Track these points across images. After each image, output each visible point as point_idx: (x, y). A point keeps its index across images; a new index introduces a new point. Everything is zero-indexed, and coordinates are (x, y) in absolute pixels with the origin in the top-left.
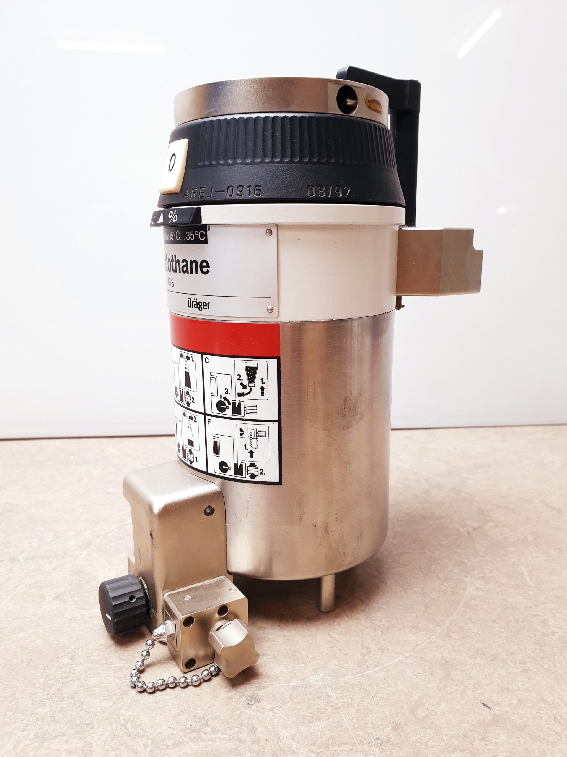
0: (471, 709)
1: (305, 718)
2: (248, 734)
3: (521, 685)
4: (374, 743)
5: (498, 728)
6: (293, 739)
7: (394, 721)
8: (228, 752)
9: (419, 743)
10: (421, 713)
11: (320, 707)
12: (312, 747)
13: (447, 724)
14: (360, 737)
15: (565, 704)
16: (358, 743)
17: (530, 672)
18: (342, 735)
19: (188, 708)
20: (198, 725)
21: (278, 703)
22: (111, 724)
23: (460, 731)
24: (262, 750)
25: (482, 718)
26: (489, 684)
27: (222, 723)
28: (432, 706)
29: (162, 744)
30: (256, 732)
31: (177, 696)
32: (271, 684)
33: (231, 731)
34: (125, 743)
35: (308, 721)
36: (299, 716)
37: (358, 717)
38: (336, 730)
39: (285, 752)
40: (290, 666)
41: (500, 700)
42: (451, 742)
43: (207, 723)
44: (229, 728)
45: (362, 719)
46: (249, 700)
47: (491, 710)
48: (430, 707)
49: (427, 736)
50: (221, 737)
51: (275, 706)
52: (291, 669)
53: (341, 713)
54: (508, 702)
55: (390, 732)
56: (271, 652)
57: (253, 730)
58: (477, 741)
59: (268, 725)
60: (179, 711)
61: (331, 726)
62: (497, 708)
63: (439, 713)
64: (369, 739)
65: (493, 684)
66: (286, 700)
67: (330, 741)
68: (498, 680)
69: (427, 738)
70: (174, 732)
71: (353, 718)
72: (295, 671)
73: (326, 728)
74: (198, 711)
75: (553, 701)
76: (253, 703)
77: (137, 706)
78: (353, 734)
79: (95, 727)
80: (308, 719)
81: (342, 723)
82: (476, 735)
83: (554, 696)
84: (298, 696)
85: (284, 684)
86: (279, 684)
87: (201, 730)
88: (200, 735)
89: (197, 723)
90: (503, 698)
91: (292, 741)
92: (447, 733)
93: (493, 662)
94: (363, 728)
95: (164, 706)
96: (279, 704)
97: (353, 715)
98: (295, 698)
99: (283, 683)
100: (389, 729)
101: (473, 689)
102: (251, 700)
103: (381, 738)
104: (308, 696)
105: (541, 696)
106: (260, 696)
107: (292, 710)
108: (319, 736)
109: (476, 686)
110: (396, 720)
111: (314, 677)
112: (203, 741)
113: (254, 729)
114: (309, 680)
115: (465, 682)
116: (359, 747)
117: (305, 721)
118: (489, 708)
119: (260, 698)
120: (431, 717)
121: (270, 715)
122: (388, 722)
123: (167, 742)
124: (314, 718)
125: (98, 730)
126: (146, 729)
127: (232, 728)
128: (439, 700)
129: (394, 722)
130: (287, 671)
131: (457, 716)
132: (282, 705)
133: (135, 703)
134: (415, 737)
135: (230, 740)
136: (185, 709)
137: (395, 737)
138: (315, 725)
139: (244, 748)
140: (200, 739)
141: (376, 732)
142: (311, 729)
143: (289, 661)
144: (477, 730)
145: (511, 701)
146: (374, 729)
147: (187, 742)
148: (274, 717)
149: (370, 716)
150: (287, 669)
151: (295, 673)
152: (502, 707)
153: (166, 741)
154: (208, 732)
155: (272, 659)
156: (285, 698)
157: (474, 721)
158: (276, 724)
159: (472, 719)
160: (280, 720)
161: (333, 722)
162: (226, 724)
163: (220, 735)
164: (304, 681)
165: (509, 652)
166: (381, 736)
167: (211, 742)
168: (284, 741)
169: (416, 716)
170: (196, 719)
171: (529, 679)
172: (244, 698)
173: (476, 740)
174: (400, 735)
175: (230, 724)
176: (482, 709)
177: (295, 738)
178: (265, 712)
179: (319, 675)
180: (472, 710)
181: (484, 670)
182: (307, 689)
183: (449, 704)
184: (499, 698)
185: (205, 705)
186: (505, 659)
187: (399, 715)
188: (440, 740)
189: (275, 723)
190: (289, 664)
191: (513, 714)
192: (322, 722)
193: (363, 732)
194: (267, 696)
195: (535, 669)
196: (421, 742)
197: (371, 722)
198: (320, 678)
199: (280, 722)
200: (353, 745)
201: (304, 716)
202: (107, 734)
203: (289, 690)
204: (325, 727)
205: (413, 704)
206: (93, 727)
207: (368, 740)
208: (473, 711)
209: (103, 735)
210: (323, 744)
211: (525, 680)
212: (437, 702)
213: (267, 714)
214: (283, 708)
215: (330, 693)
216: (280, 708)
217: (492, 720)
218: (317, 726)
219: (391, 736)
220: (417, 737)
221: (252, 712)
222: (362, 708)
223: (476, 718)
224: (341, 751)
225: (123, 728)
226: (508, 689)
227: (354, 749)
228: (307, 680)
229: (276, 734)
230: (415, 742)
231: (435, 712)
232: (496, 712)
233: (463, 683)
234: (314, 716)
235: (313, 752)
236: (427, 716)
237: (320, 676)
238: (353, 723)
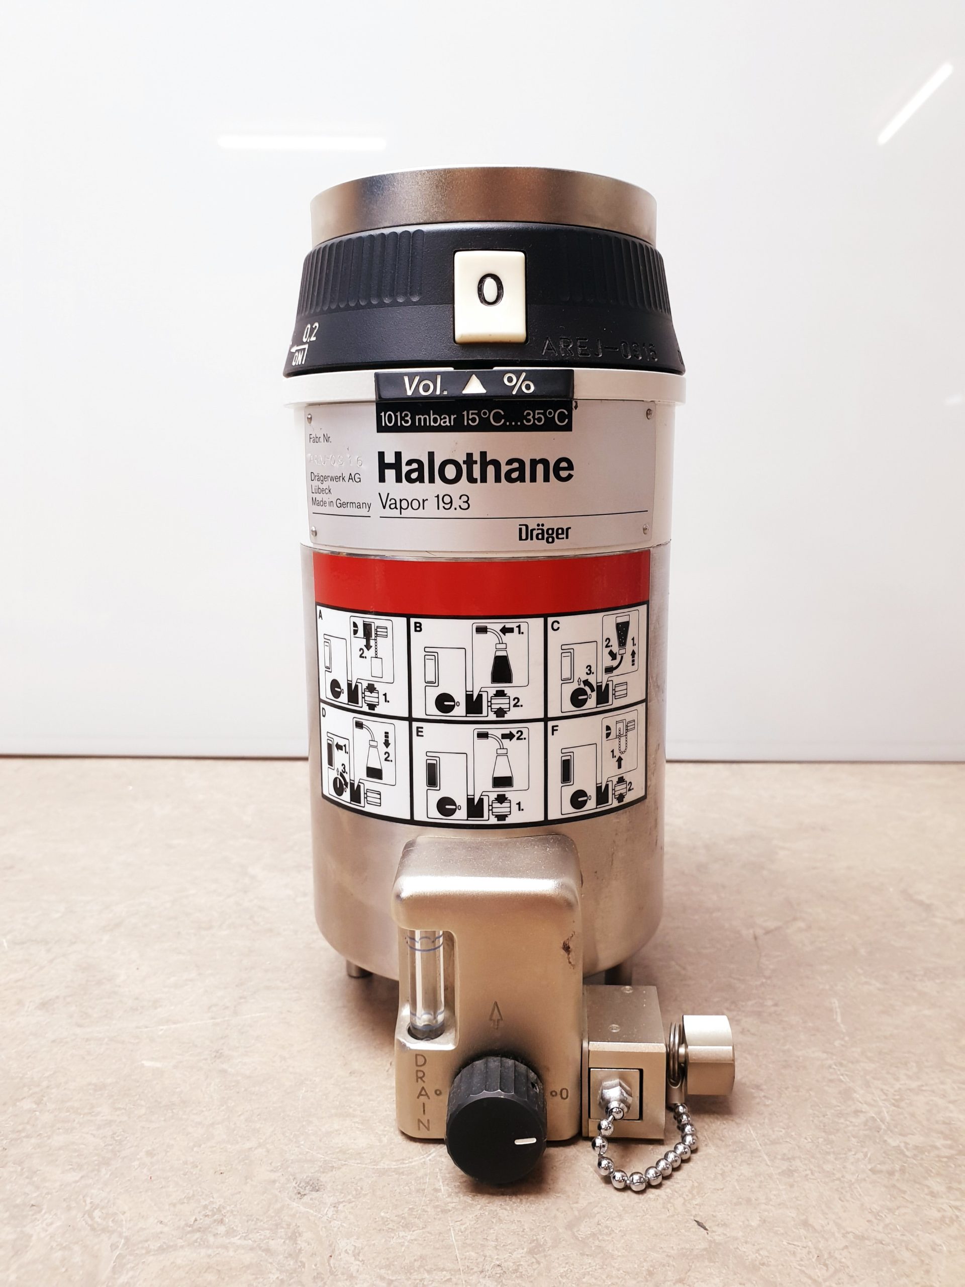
0: (673, 1229)
1: (386, 1223)
2: (284, 1242)
3: (775, 1195)
4: (489, 1272)
5: (712, 1264)
6: (356, 1255)
7: (535, 1238)
8: (242, 1267)
9: (568, 1278)
10: (584, 1229)
11: (415, 1207)
12: (383, 1271)
13: (624, 1251)
14: (470, 1261)
15: (843, 1234)
16: (463, 1270)
17: (796, 1174)
18: (439, 1255)
19: (198, 1193)
20: (208, 1221)
21: (349, 1195)
22: (69, 1208)
23: (645, 1264)
24: (300, 1270)
25: (688, 1246)
26: (718, 1190)
27: (247, 1221)
28: (607, 1220)
29: (140, 1246)
30: (299, 1239)
31: (187, 1172)
32: (345, 1164)
33: (258, 1234)
34: (82, 1241)
35: (389, 1229)
36: (377, 1220)
37: (475, 1228)
38: (432, 1247)
39: (337, 1275)
40: (387, 1136)
41: (729, 1217)
42: (623, 1281)
43: (222, 1220)
44: (255, 1229)
45: (481, 1232)
46: (301, 1187)
47: (708, 1233)
48: (603, 1221)
49: (584, 1267)
50: (239, 1242)
51: (342, 1200)
52: (386, 1141)
53: (449, 1219)
54: (743, 1222)
55: (522, 1257)
56: (362, 1112)
57: (294, 1237)
58: (669, 1283)
59: (322, 1230)
60: (183, 1197)
61: (426, 1239)
62: (720, 1230)
63: (617, 1231)
64: (483, 1266)
65: (724, 1190)
66: (363, 1192)
67: (417, 1264)
68: (736, 1184)
69: (583, 1270)
70: (166, 1229)
71: (466, 1229)
72: (392, 1146)
73: (416, 1242)
74: (213, 1198)
75: (823, 1227)
76: (307, 1192)
77: (119, 1184)
78: (458, 1255)
79: (43, 1211)
80: (390, 1226)
81: (447, 1236)
82: (669, 1273)
83: (827, 1218)
84: (385, 1186)
85: (367, 1166)
86: (359, 1165)
87: (210, 1230)
88: (205, 1237)
89: (207, 1218)
90: (735, 1216)
91: (354, 1258)
92: (620, 1266)
93: (735, 1153)
94: (480, 1246)
95: (162, 1187)
96: (350, 1197)
97: (468, 1224)
98: (379, 1189)
99: (366, 1164)
100: (522, 1251)
101: (687, 1195)
102: (305, 1187)
103: (504, 1265)
104: (401, 1187)
105: (805, 1217)
106: (322, 1182)
107: (369, 1209)
108: (400, 1254)
109: (695, 1192)
110: (538, 1237)
111: (422, 1157)
112: (208, 1247)
113: (297, 1234)
114: (411, 1162)
115: (678, 1183)
116: (462, 1276)
117: (384, 1228)
118: (706, 1229)
119: (321, 1185)
120: (600, 1238)
121: (330, 1214)
122: (525, 1240)
123: (149, 1245)
124: (401, 1224)
125: (46, 1216)
126: (122, 1220)
127: (261, 1230)
128: (623, 1210)
129: (534, 1240)
130: (379, 1144)
131: (647, 1238)
132: (353, 1200)
133: (117, 1179)
134: (563, 1267)
135: (252, 1249)
136: (193, 1195)
137: (528, 1265)
138: (399, 1236)
139: (271, 1263)
140: (204, 1244)
141: (498, 1255)
142: (390, 1241)
143: (386, 1129)
144: (674, 1264)
145: (748, 1220)
146: (497, 1249)
147: (182, 1247)
148: (335, 1218)
149: (496, 1228)
150: (380, 1141)
151: (391, 1149)
152: (728, 1230)
153: (149, 1242)
154: (220, 1234)
155: (359, 1123)
156: (362, 1189)
157: (673, 1249)
158: (335, 1229)
159: (672, 1245)
160: (344, 1223)
161: (431, 1233)
162: (253, 1222)
163: (239, 1239)
164: (401, 1163)
165: (768, 1139)
166: (505, 1261)
167: (220, 1249)
168: (340, 1257)
169: (576, 1233)
170: (207, 1211)
171: (792, 1186)
172: (294, 1184)
173: (669, 1281)
174: (538, 1263)
175: (259, 1224)
176: (694, 1230)
177: (360, 1255)
178: (322, 1209)
179: (430, 1154)
180: (676, 1231)
181: (716, 1166)
182: (404, 1177)
183: (638, 1218)
184: (728, 1215)
185: (228, 1190)
186: (759, 1151)
187: (547, 1230)
188: (604, 1277)
189: (334, 1227)
190: (385, 1133)
191: (746, 1242)
192: (413, 1231)
193: (476, 1253)
194: (334, 1182)
195: (806, 1170)
196: (570, 1278)
197: (495, 1238)
198: (430, 1160)
199: (342, 1226)
200: (453, 1273)
201: (386, 1220)
202: (59, 1223)
203: (373, 1175)
204: (416, 1240)
205: (576, 1213)
206: (40, 1211)
207: (481, 1266)
208: (676, 1233)
209: (51, 1224)
210: (404, 1267)
211: (784, 1187)
212: (618, 1213)
213: (326, 1211)
214: (354, 1203)
215: (440, 1186)
216: (350, 1203)
217: (705, 1249)
218: (403, 1237)
219: (522, 1263)
220: (566, 1269)
221: (301, 1207)
222: (487, 1213)
223: (679, 1244)
224: (430, 1281)
225: (86, 1216)
226: (749, 1201)
227: (454, 1280)
228: (407, 1162)
229: (330, 1246)
230: (562, 1277)
231: (610, 1229)
232: (716, 1237)
233: (673, 1186)
234: (403, 1221)
235: (382, 1278)
236: (593, 1235)
237: (430, 1157)
238: (463, 1238)
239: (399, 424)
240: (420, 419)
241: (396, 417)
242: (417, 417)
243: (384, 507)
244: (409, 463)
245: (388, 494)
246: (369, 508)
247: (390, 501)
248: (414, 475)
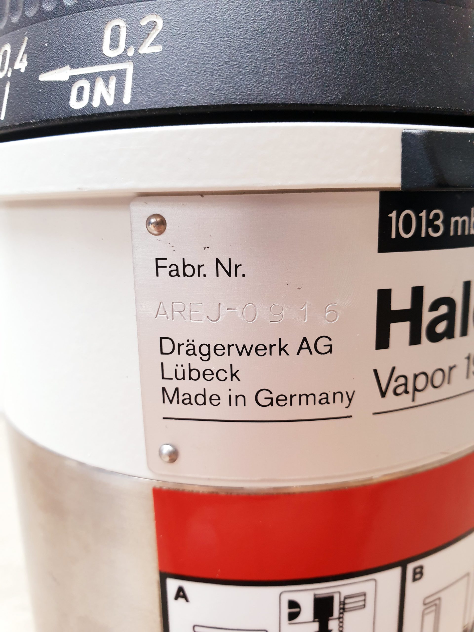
239: (423, 235)
240: (456, 222)
241: (419, 219)
242: (453, 220)
243: (383, 394)
244: (434, 306)
245: (394, 369)
246: (350, 400)
247: (396, 380)
248: (441, 328)
